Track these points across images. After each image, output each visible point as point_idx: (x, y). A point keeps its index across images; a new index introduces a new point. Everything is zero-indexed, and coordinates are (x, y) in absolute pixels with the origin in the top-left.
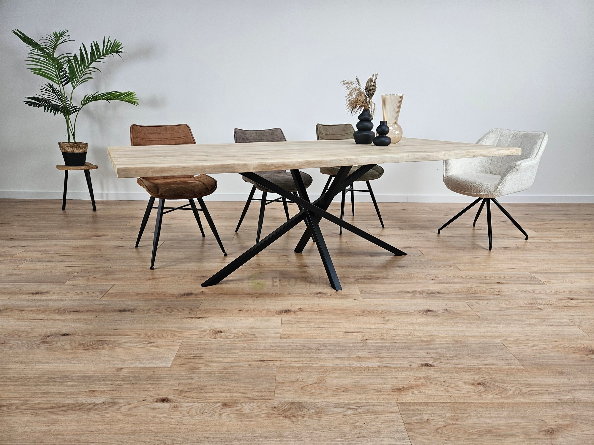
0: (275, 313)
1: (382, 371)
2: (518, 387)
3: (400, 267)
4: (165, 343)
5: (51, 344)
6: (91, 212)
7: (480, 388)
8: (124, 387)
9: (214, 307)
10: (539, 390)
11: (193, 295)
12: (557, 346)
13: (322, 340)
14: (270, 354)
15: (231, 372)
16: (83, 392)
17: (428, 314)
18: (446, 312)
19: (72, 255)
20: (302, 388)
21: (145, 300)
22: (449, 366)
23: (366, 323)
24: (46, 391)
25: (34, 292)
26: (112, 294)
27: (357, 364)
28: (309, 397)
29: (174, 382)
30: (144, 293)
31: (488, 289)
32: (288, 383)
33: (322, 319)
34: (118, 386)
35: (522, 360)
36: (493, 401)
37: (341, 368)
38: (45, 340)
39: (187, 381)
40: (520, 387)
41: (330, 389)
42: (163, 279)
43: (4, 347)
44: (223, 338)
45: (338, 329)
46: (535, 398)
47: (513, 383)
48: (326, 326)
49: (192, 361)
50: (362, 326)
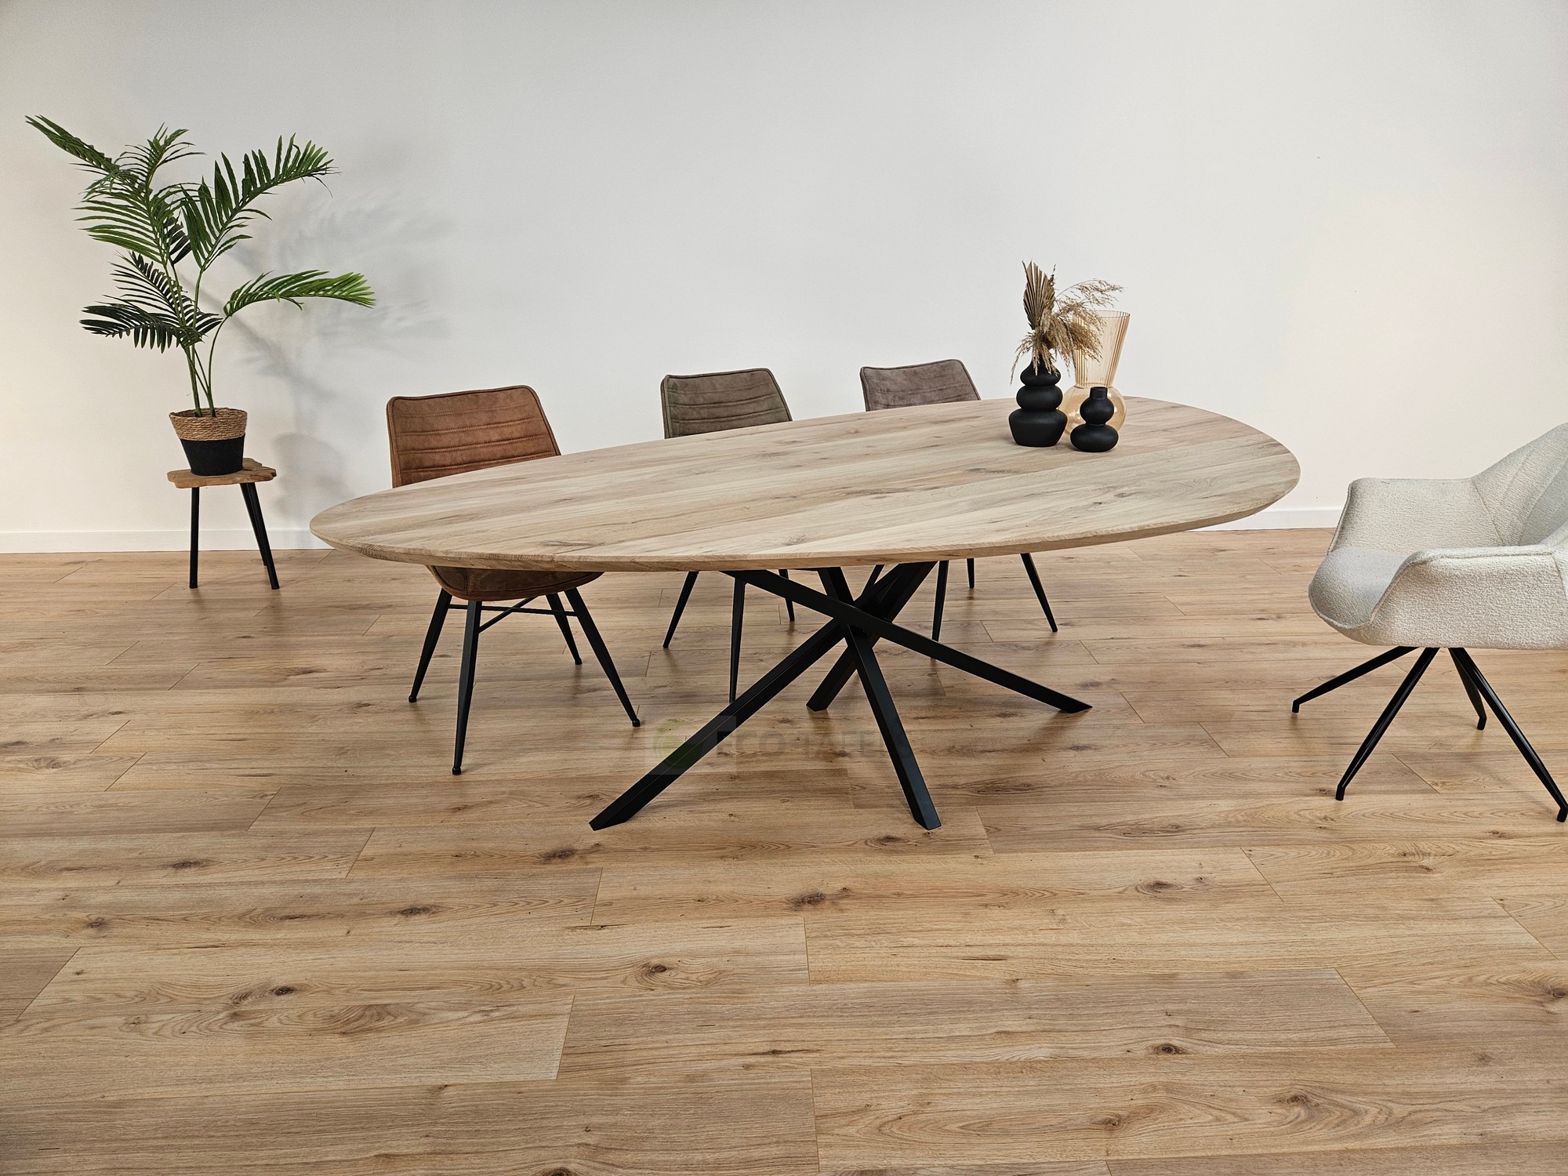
0: (785, 906)
1: (1064, 1072)
2: (1385, 1103)
3: (1077, 748)
4: (531, 1007)
5: (257, 1020)
6: (264, 589)
7: (1297, 1109)
8: (457, 1141)
9: (635, 893)
10: (1434, 1110)
11: (576, 857)
12: (1470, 979)
13: (911, 984)
14: (789, 1033)
15: (705, 1090)
16: (361, 1159)
17: (1158, 895)
18: (1200, 886)
19: (246, 736)
20: (879, 1128)
21: (461, 877)
22: (1220, 1050)
23: (1012, 929)
24: (272, 1162)
25: (176, 860)
26: (373, 859)
27: (1003, 1053)
28: (900, 1152)
29: (574, 1123)
30: (453, 853)
31: (1296, 813)
32: (846, 1114)
33: (903, 921)
34: (444, 1141)
35: (1389, 1025)
36: (1329, 1147)
37: (965, 1067)
38: (237, 1009)
39: (605, 1117)
40: (1390, 1104)
41: (947, 1128)
42: (493, 808)
43: (142, 1034)
44: (669, 987)
45: (944, 950)
46: (1425, 1133)
47: (1372, 1093)
48: (916, 941)
49: (607, 1059)
50: (1002, 938)
